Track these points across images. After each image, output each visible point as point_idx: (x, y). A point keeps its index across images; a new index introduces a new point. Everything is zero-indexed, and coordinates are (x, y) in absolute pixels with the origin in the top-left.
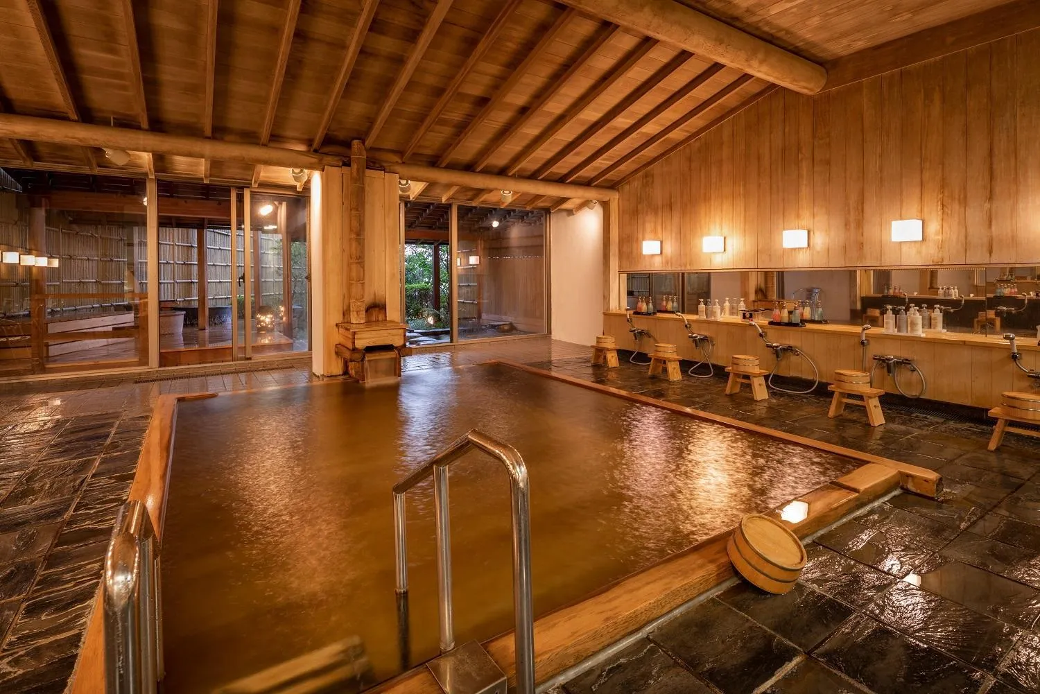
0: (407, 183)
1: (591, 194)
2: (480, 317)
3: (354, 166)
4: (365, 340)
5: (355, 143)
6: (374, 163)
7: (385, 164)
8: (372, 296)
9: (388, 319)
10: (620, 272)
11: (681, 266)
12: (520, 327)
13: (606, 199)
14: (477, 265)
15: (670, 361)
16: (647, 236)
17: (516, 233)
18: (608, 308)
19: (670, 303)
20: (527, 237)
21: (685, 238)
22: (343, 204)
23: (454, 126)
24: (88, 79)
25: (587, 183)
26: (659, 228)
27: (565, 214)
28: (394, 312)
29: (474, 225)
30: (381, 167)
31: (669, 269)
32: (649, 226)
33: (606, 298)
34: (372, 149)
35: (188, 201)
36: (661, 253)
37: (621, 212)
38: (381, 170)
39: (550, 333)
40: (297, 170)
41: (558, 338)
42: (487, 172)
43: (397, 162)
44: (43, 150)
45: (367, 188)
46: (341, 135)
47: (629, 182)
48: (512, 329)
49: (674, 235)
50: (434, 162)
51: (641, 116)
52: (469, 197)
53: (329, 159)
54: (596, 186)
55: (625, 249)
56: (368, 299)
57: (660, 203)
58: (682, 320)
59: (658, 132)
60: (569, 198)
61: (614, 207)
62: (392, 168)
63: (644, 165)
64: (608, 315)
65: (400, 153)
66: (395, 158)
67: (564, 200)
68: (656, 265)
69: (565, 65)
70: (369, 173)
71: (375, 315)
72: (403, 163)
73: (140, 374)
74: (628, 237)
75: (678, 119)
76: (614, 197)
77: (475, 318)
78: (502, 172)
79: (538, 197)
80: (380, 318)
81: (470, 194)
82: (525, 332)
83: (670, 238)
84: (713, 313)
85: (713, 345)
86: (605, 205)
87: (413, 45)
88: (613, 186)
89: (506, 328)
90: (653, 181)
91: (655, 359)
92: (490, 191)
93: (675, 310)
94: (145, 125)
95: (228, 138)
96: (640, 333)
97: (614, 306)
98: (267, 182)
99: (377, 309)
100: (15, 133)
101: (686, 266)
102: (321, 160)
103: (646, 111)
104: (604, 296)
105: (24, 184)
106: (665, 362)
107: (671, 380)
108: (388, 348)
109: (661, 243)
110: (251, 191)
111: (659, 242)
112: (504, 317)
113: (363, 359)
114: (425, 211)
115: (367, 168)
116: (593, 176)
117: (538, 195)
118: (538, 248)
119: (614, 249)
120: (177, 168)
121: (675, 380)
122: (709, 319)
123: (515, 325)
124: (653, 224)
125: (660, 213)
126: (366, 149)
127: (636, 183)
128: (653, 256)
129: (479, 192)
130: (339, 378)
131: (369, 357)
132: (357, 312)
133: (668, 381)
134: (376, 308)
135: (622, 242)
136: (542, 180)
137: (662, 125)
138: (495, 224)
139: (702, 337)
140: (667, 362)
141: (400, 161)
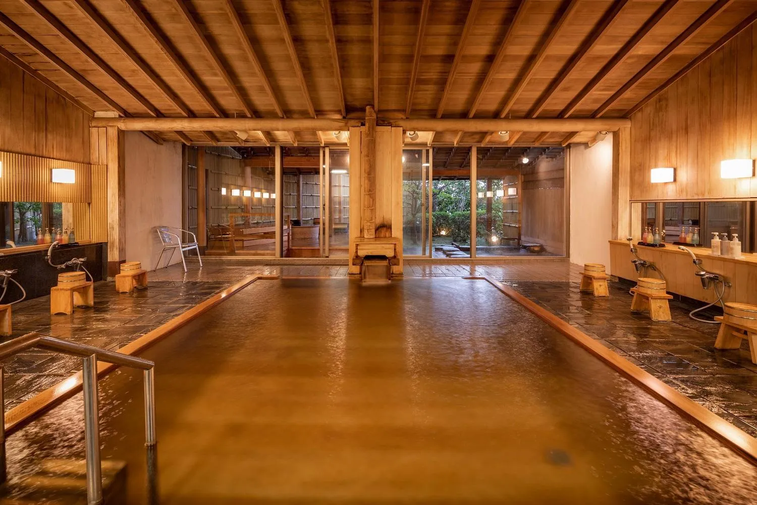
0: (414, 133)
1: (596, 125)
2: (519, 239)
3: (367, 125)
4: (364, 251)
5: (368, 108)
6: (384, 121)
7: (391, 121)
8: (382, 219)
9: (393, 236)
10: (632, 201)
11: (698, 195)
12: (549, 249)
13: (616, 129)
14: (514, 195)
15: (656, 298)
16: (660, 163)
17: (544, 166)
18: (616, 237)
19: (691, 235)
20: (552, 171)
21: (703, 163)
22: (361, 153)
23: (435, 83)
24: (215, 93)
25: (591, 116)
26: (673, 155)
27: (582, 147)
28: (397, 232)
29: (514, 162)
30: (389, 123)
31: (683, 197)
32: (662, 153)
33: (614, 227)
34: (380, 111)
35: (315, 158)
36: (675, 180)
37: (633, 141)
38: (389, 126)
39: (569, 257)
40: (337, 132)
41: (575, 263)
42: (481, 116)
43: (402, 118)
44: (218, 135)
45: (378, 140)
46: (357, 104)
47: (642, 108)
48: (542, 251)
49: (690, 160)
50: (433, 115)
51: (627, 39)
52: (477, 140)
53: (352, 122)
54: (602, 118)
55: (637, 177)
56: (378, 221)
57: (674, 127)
58: (689, 255)
59: (660, 51)
60: (576, 132)
61: (625, 137)
62: (397, 123)
63: (657, 90)
64: (614, 244)
65: (403, 111)
66: (400, 115)
67: (572, 134)
68: (670, 193)
69: (510, 8)
70: (379, 128)
71: (383, 232)
72: (407, 118)
73: (271, 260)
74: (640, 165)
75: (682, 32)
76: (626, 128)
77: (517, 239)
78: (496, 116)
79: (543, 133)
80: (387, 235)
81: (477, 137)
82: (552, 254)
83: (685, 164)
84: (730, 250)
85: (729, 287)
86: (616, 135)
87: (371, 26)
88: (624, 115)
89: (536, 249)
90: (667, 105)
91: (638, 294)
92: (492, 133)
93: (694, 243)
94: (280, 114)
95: (296, 116)
96: (643, 265)
97: (623, 234)
98: (329, 142)
99: (385, 229)
100: (194, 128)
101: (704, 195)
102: (346, 124)
103: (632, 32)
104: (613, 225)
105: (243, 154)
106: (647, 298)
107: (654, 318)
108: (383, 258)
109: (675, 170)
110: (330, 149)
111: (672, 170)
112: (537, 240)
113: (362, 264)
114: (487, 154)
115: (377, 125)
116: (596, 108)
117: (572, 132)
118: (560, 180)
119: (624, 179)
120: (279, 138)
121: (660, 319)
122: (726, 256)
123: (545, 247)
124: (666, 151)
125: (674, 136)
126: (375, 112)
127: (649, 110)
128: (666, 183)
129: (484, 134)
130: (356, 276)
131: (367, 263)
132: (368, 230)
133: (649, 318)
134: (383, 228)
135: (633, 171)
136: (537, 118)
137: (662, 43)
138: (525, 161)
139: (712, 276)
140: (650, 299)
141: (404, 117)
